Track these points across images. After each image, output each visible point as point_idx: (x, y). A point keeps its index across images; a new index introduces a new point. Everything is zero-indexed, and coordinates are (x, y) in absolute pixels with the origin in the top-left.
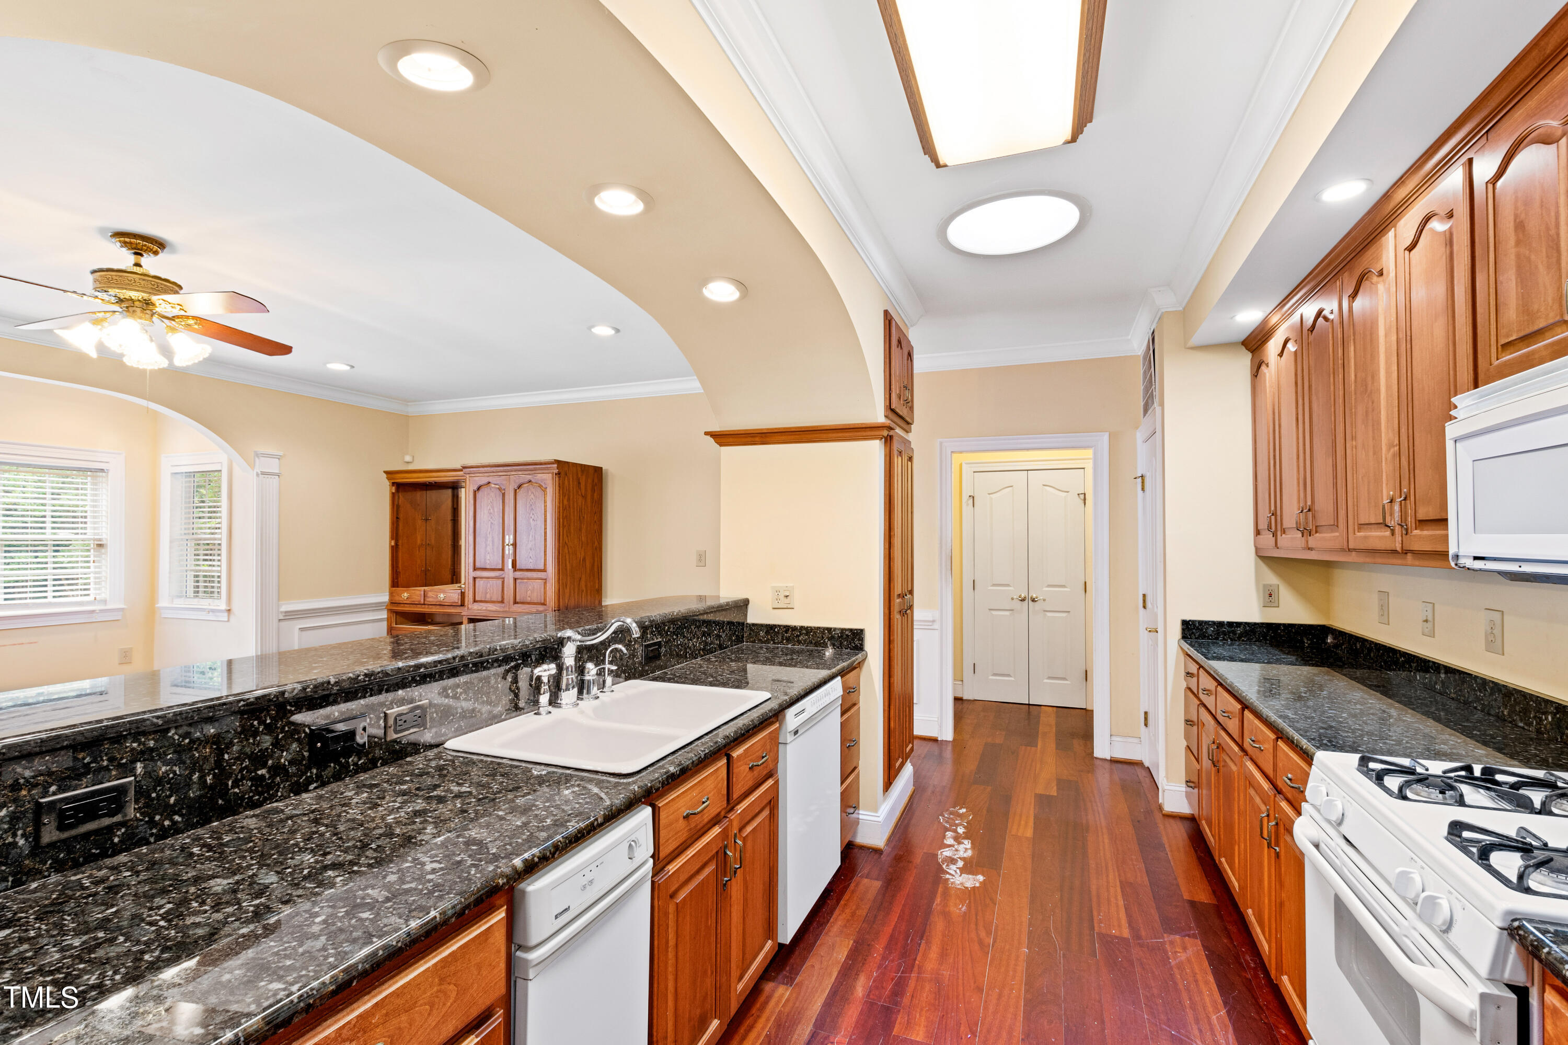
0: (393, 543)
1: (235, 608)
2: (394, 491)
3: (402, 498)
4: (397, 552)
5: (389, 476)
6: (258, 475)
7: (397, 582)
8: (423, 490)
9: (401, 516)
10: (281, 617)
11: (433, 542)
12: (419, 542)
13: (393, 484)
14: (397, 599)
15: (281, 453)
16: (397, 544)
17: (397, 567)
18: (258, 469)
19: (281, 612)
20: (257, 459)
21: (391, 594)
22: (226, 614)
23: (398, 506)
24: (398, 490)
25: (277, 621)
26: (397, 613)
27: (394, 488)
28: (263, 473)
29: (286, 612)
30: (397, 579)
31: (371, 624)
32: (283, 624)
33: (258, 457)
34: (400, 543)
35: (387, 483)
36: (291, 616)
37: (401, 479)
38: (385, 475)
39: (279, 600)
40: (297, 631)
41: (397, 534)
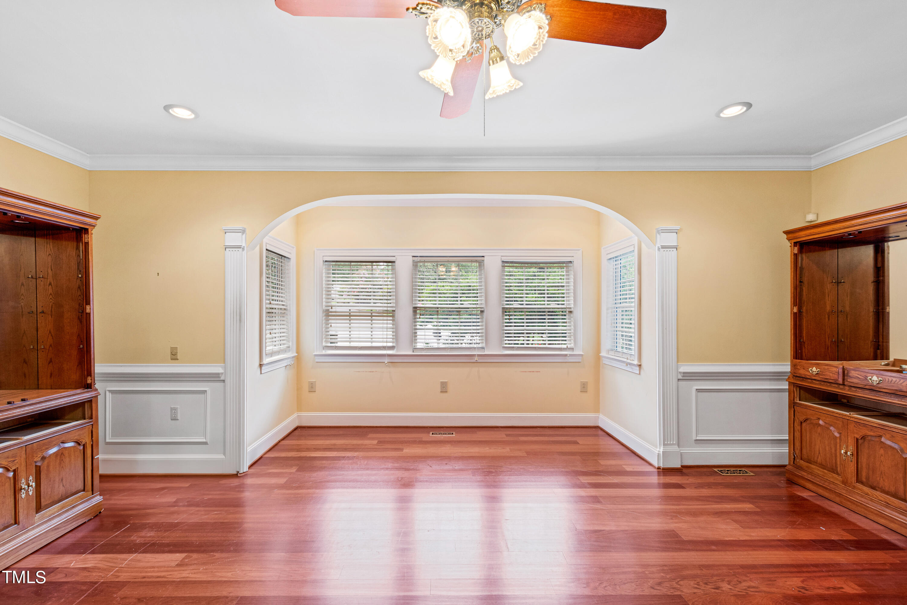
0: (795, 310)
1: (644, 365)
2: (796, 252)
3: (806, 259)
4: (800, 320)
5: (790, 235)
6: (659, 249)
7: (801, 353)
8: (835, 248)
9: (805, 279)
10: (680, 377)
11: (847, 309)
12: (828, 308)
13: (795, 244)
14: (802, 372)
15: (678, 227)
16: (800, 311)
17: (801, 336)
18: (659, 245)
19: (680, 373)
20: (658, 235)
21: (794, 366)
22: (638, 368)
23: (802, 268)
24: (801, 251)
25: (677, 380)
26: (801, 388)
27: (796, 248)
28: (663, 247)
29: (684, 373)
30: (801, 349)
31: (767, 394)
32: (681, 383)
33: (659, 233)
34: (804, 309)
35: (787, 245)
36: (689, 377)
37: (804, 237)
38: (785, 236)
39: (678, 362)
40: (694, 392)
41: (800, 300)
